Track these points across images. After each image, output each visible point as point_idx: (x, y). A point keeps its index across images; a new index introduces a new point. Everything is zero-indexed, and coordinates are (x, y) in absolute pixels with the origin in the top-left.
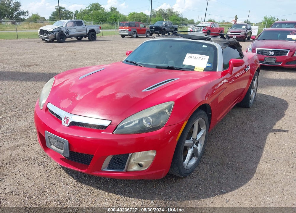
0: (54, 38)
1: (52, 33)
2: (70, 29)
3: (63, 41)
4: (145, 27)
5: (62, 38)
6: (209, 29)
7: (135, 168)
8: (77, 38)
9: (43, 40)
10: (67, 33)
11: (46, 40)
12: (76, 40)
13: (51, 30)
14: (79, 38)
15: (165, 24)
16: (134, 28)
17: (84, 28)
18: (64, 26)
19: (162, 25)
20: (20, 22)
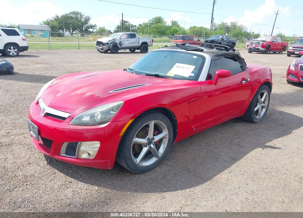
0: (108, 49)
1: (107, 45)
2: (123, 41)
3: (116, 52)
4: (199, 40)
5: (115, 49)
6: (269, 43)
7: (85, 156)
8: (130, 50)
9: (98, 50)
10: (121, 44)
11: (101, 51)
12: (130, 52)
13: (106, 42)
14: (132, 50)
15: (222, 38)
16: (187, 41)
17: (136, 40)
18: (118, 38)
19: (218, 39)
20: (88, 34)
